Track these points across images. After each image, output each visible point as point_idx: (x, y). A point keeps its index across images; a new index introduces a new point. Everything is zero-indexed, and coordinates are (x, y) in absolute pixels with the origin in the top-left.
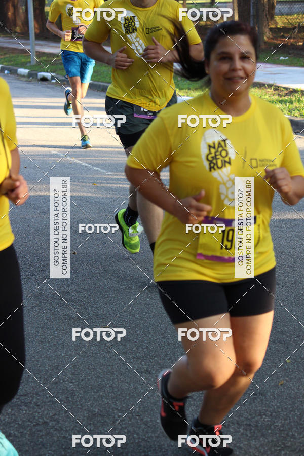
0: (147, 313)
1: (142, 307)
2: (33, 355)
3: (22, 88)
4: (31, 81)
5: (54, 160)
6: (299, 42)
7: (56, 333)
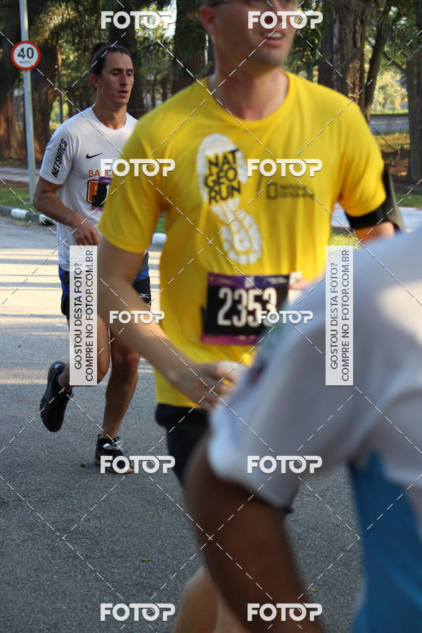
0: (182, 549)
1: (177, 541)
2: (23, 608)
3: (18, 235)
4: (30, 226)
5: (59, 336)
6: (400, 172)
7: (56, 577)
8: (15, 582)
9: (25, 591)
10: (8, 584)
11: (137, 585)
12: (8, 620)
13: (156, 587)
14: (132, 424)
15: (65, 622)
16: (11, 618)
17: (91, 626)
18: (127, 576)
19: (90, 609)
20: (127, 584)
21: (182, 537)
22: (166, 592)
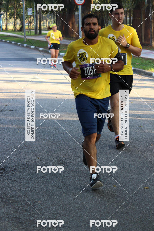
8: (67, 192)
9: (70, 195)
10: (65, 193)
11: (112, 195)
12: (64, 206)
13: (118, 196)
14: (113, 136)
15: (85, 207)
16: (65, 205)
17: (94, 209)
18: (108, 192)
19: (94, 203)
20: (108, 195)
21: (129, 178)
22: (122, 198)
